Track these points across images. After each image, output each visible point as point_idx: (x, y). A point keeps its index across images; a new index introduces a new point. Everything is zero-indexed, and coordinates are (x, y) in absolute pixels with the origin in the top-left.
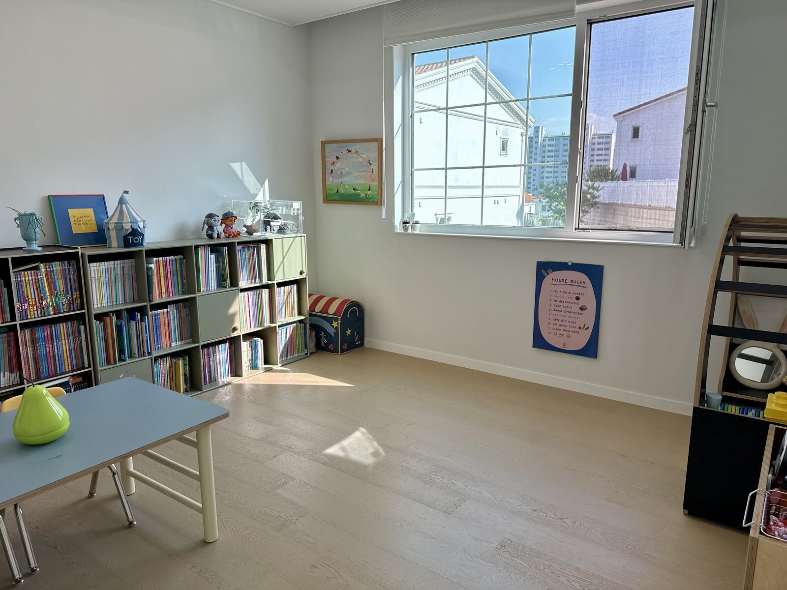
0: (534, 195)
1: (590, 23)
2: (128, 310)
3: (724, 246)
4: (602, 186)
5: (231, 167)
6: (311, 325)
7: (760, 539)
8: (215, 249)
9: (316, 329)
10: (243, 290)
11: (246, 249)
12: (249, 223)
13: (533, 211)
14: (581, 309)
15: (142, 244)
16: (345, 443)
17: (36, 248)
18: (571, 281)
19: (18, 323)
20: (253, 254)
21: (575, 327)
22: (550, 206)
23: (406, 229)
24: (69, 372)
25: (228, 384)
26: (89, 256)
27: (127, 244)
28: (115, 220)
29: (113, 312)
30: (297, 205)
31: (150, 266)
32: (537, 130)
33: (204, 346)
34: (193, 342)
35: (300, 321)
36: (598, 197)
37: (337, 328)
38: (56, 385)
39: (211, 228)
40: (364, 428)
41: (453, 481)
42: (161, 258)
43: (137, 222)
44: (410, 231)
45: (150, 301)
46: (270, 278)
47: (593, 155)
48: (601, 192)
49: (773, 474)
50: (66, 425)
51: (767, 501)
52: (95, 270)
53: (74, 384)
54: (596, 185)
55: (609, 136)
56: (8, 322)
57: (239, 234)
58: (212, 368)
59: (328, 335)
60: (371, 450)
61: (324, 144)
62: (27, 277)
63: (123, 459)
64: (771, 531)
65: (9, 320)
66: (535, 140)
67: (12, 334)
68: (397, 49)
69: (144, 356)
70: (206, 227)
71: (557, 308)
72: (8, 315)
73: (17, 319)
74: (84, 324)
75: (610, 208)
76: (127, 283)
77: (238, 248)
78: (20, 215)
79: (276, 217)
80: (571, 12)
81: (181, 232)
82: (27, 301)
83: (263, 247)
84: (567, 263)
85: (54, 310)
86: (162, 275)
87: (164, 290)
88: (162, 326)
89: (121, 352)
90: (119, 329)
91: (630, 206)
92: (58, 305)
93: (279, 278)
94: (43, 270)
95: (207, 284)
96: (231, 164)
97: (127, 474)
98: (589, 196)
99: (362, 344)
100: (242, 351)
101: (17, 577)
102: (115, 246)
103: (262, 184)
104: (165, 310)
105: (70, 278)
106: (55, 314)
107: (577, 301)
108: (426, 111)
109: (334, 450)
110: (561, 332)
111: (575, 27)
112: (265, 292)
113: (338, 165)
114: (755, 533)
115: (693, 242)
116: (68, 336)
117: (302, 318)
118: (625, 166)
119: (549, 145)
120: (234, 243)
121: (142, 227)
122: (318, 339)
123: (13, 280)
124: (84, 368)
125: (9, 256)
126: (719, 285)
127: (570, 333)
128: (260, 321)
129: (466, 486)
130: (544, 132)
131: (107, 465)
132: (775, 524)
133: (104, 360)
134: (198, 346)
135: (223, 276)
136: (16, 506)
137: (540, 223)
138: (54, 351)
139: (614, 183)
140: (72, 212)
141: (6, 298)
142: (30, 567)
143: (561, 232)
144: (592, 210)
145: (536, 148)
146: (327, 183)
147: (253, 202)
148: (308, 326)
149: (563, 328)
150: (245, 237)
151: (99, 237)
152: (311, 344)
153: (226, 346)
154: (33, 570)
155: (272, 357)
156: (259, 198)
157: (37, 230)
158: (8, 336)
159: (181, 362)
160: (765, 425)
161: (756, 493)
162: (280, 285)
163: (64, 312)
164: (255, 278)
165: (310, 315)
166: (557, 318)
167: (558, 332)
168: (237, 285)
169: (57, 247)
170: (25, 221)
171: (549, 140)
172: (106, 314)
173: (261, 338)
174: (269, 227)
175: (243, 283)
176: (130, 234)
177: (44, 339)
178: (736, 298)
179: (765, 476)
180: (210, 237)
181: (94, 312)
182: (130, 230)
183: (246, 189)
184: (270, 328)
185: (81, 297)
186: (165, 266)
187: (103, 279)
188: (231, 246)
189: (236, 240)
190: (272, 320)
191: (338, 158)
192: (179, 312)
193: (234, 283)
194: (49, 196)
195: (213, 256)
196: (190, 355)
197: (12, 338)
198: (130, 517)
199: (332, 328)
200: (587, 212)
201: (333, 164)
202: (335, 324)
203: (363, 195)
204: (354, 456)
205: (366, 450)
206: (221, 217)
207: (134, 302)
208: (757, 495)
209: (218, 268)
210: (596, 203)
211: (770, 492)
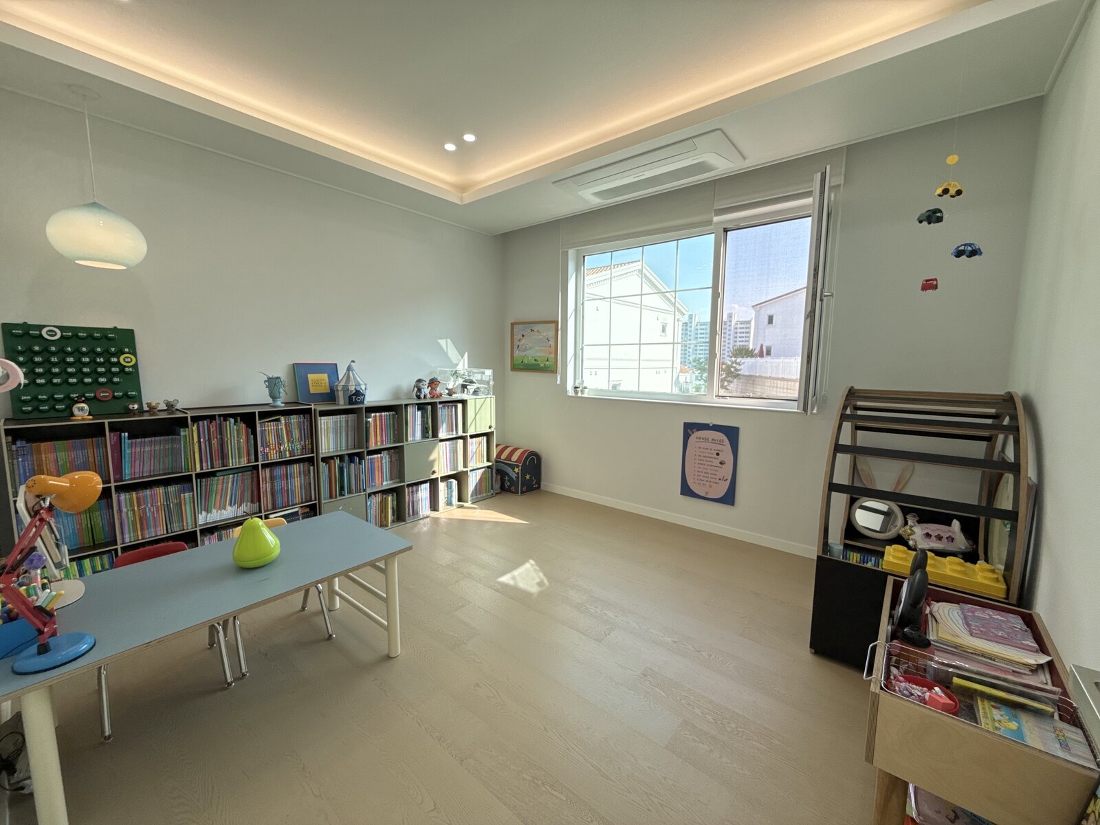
0: (689, 368)
1: (726, 231)
2: (349, 455)
3: (841, 414)
4: (743, 361)
5: (438, 342)
6: (496, 470)
7: (881, 694)
8: (421, 407)
9: (500, 472)
10: (442, 440)
11: (446, 408)
12: (450, 387)
13: (688, 380)
14: (721, 463)
15: (363, 403)
16: (516, 573)
17: (280, 404)
18: (713, 440)
19: (260, 463)
20: (452, 411)
21: (716, 479)
22: (701, 376)
23: (576, 393)
24: (299, 504)
25: (427, 517)
26: (320, 412)
27: (351, 402)
28: (343, 383)
29: (337, 456)
30: (488, 372)
31: (369, 420)
32: (691, 317)
33: (409, 486)
34: (401, 482)
35: (488, 467)
36: (740, 370)
37: (518, 474)
38: (279, 517)
39: (419, 390)
40: (533, 560)
41: (606, 612)
42: (378, 414)
43: (360, 385)
44: (579, 395)
45: (367, 448)
46: (464, 430)
47: (736, 337)
48: (742, 367)
49: (893, 624)
50: (277, 551)
51: (887, 654)
52: (324, 423)
53: (303, 514)
54: (738, 360)
55: (749, 322)
56: (252, 462)
57: (441, 395)
58: (415, 504)
59: (511, 479)
60: (538, 580)
61: (513, 325)
62: (270, 427)
63: (329, 580)
64: (892, 685)
65: (254, 461)
66: (689, 325)
67: (255, 472)
68: (571, 253)
69: (360, 492)
70: (416, 389)
71: (701, 462)
72: (253, 457)
73: (260, 460)
74: (313, 465)
75: (751, 379)
76: (350, 433)
77: (440, 406)
78: (269, 378)
79: (472, 382)
80: (710, 222)
81: (396, 394)
82: (269, 446)
83: (460, 406)
84: (708, 425)
85: (290, 454)
86: (378, 427)
87: (379, 439)
88: (376, 468)
89: (342, 488)
90: (341, 470)
91: (766, 378)
92: (293, 450)
93: (471, 431)
94: (283, 422)
95: (414, 435)
96: (439, 341)
97: (332, 593)
98: (732, 369)
99: (539, 487)
100: (440, 489)
101: (229, 680)
102: (342, 404)
103: (462, 357)
104: (379, 455)
105: (304, 429)
106: (290, 457)
107: (717, 457)
108: (594, 299)
109: (505, 579)
110: (705, 482)
111: (713, 235)
112: (460, 442)
113: (523, 341)
114: (875, 688)
115: (816, 409)
116: (300, 475)
117: (490, 464)
118: (762, 346)
119: (701, 329)
120: (436, 402)
121: (364, 389)
122: (503, 482)
123: (258, 429)
124: (311, 501)
125: (257, 410)
126: (838, 448)
127: (711, 484)
128: (455, 466)
129: (617, 616)
130: (697, 319)
131: (315, 584)
132: (895, 677)
133: (328, 495)
134: (404, 486)
135: (427, 428)
136: (235, 618)
137: (694, 390)
138: (287, 487)
139: (753, 360)
140: (311, 377)
141: (253, 443)
142: (241, 672)
143: (704, 399)
144: (735, 380)
145: (690, 331)
146: (515, 355)
147: (454, 370)
148: (494, 471)
149: (705, 479)
150: (446, 398)
151: (331, 396)
152: (497, 486)
153: (428, 485)
154: (244, 675)
155: (464, 497)
156: (460, 367)
157: (281, 390)
158: (252, 474)
159: (390, 498)
160: (884, 575)
161: (876, 645)
162: (472, 437)
163: (298, 455)
164: (452, 431)
165: (496, 462)
166: (700, 470)
167: (702, 482)
168: (437, 437)
169: (297, 403)
170: (272, 383)
171: (701, 325)
172: (332, 458)
173: (456, 480)
174: (466, 390)
175: (442, 434)
176: (353, 395)
177: (281, 477)
178: (855, 458)
179: (885, 628)
180: (419, 397)
181: (321, 456)
182: (354, 392)
183: (449, 359)
184: (463, 472)
185: (312, 444)
186: (381, 420)
187: (331, 430)
188: (433, 405)
189: (438, 400)
190: (465, 466)
191: (523, 336)
192: (391, 458)
193: (435, 435)
194: (293, 364)
195: (419, 413)
196: (397, 492)
197: (255, 475)
198: (330, 631)
199: (514, 473)
200: (731, 382)
201: (519, 340)
202: (516, 470)
203: (542, 365)
204: (522, 585)
205: (533, 579)
206: (428, 382)
207: (355, 448)
208: (877, 648)
209: (423, 422)
210: (738, 375)
211: (890, 645)
